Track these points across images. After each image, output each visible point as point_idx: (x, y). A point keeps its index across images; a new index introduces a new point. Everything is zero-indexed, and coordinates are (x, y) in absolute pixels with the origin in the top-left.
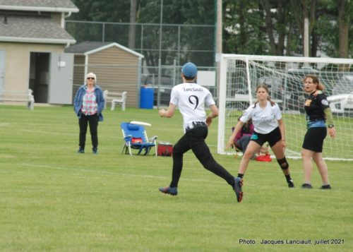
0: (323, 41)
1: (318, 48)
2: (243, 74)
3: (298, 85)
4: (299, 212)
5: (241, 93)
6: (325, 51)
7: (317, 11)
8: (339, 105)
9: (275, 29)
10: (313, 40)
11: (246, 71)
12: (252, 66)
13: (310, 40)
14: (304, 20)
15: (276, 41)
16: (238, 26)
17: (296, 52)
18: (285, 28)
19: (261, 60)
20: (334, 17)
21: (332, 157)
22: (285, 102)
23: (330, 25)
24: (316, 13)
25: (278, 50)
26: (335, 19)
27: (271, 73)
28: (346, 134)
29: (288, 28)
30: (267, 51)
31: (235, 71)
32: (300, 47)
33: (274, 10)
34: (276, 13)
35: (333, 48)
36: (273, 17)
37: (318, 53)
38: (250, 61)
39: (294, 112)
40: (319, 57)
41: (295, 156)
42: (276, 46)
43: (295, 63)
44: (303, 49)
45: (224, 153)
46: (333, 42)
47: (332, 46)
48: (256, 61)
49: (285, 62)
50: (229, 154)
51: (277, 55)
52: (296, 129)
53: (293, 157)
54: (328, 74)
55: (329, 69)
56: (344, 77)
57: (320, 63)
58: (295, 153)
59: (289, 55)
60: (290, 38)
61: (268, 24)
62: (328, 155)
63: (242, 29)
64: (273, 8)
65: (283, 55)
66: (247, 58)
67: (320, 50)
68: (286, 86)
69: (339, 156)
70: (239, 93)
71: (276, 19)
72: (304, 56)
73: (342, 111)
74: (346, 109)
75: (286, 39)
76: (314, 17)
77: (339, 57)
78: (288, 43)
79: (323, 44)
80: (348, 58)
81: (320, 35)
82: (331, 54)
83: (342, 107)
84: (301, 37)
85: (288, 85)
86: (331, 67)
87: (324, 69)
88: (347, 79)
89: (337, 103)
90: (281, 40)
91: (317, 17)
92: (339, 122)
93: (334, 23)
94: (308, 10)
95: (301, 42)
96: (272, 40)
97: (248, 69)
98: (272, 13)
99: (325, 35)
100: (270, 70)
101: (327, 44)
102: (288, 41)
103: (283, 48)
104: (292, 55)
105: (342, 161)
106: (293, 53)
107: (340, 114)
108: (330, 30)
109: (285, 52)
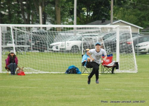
0: (49, 17)
1: (47, 20)
2: (10, 34)
3: (37, 38)
4: (37, 99)
5: (10, 43)
6: (49, 22)
7: (45, 3)
8: (57, 47)
9: (25, 12)
10: (44, 16)
11: (11, 32)
12: (14, 30)
13: (42, 16)
14: (39, 7)
15: (26, 18)
16: (7, 10)
18: (30, 11)
19: (18, 26)
20: (53, 5)
21: (54, 72)
22: (32, 47)
23: (52, 9)
24: (44, 3)
25: (28, 22)
26: (54, 6)
27: (24, 33)
28: (60, 61)
29: (31, 11)
30: (22, 22)
32: (38, 20)
33: (24, 3)
34: (26, 4)
35: (54, 20)
36: (24, 6)
37: (47, 23)
38: (12, 27)
39: (35, 51)
40: (47, 24)
41: (36, 72)
42: (26, 20)
43: (35, 27)
44: (39, 21)
45: (2, 72)
46: (53, 17)
47: (53, 19)
48: (16, 27)
49: (30, 27)
50: (4, 72)
51: (27, 24)
52: (37, 59)
53: (36, 73)
54: (53, 33)
55: (54, 30)
56: (59, 34)
57: (48, 27)
58: (36, 70)
59: (32, 24)
60: (33, 16)
61: (22, 9)
62: (52, 71)
63: (9, 12)
64: (24, 1)
65: (29, 24)
67: (48, 21)
68: (31, 39)
69: (58, 72)
70: (8, 43)
71: (26, 6)
72: (40, 24)
73: (59, 50)
74: (60, 49)
75: (31, 16)
76: (43, 5)
77: (57, 24)
78: (32, 19)
79: (49, 18)
80: (61, 24)
81: (47, 14)
82: (53, 23)
83: (59, 48)
84: (38, 15)
85: (33, 38)
87: (51, 30)
89: (57, 46)
90: (29, 17)
91: (45, 5)
92: (57, 55)
93: (54, 8)
94: (41, 2)
95: (38, 17)
96: (24, 17)
97: (11, 31)
98: (24, 4)
99: (50, 14)
100: (23, 31)
101: (51, 18)
102: (32, 17)
103: (30, 20)
104: (35, 24)
105: (59, 74)
106: (35, 23)
107: (57, 51)
108: (52, 11)
109: (31, 22)
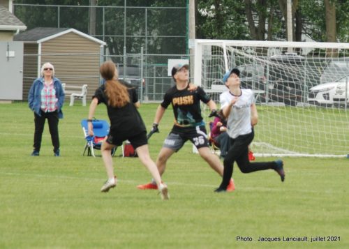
0: (309, 24)
1: (303, 31)
2: (220, 62)
3: (283, 73)
6: (309, 34)
8: (328, 94)
9: (254, 11)
10: (297, 22)
11: (223, 58)
12: (229, 53)
13: (293, 22)
15: (256, 25)
16: (213, 7)
17: (278, 36)
18: (266, 9)
19: (240, 45)
21: (321, 153)
22: (267, 93)
23: (316, 5)
25: (259, 34)
27: (252, 60)
28: (337, 128)
29: (268, 10)
30: (247, 35)
31: (210, 59)
32: (283, 30)
35: (320, 31)
37: (303, 37)
38: (227, 47)
39: (278, 104)
40: (305, 41)
41: (280, 153)
42: (256, 30)
43: (278, 48)
44: (286, 32)
46: (319, 24)
47: (319, 29)
48: (234, 47)
49: (268, 48)
51: (258, 39)
52: (281, 122)
53: (279, 155)
54: (315, 60)
55: (316, 54)
56: (333, 63)
57: (305, 48)
58: (280, 149)
59: (270, 39)
60: (272, 21)
62: (317, 151)
63: (217, 10)
65: (263, 39)
66: (225, 44)
67: (306, 33)
68: (268, 74)
69: (329, 153)
70: (217, 84)
72: (287, 40)
73: (331, 101)
74: (335, 100)
75: (267, 22)
77: (326, 41)
78: (269, 26)
79: (309, 27)
80: (336, 41)
81: (304, 17)
82: (318, 37)
83: (331, 97)
84: (283, 19)
85: (271, 73)
86: (317, 52)
87: (310, 54)
88: (336, 66)
89: (325, 92)
90: (262, 22)
92: (328, 114)
95: (284, 26)
96: (252, 23)
97: (225, 55)
99: (311, 16)
100: (250, 56)
101: (312, 27)
102: (269, 24)
103: (265, 31)
104: (275, 40)
105: (332, 158)
106: (276, 37)
107: (329, 105)
108: (315, 11)
109: (266, 36)
